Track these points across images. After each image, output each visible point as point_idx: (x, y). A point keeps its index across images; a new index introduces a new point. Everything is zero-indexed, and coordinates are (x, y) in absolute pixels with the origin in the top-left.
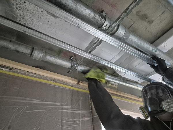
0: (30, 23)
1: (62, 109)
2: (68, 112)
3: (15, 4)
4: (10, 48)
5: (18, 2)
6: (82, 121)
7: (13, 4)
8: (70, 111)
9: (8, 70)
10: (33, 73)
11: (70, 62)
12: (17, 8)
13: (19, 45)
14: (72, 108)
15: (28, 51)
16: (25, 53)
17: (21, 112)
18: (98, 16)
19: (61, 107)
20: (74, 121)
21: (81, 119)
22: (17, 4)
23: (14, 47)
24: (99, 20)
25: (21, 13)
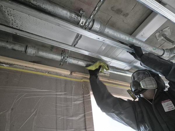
0: (21, 26)
1: (56, 95)
2: (61, 97)
3: (6, 12)
4: (8, 48)
5: (8, 10)
6: (74, 104)
7: (5, 12)
8: (64, 97)
9: (9, 66)
10: (30, 67)
11: (60, 56)
12: (8, 14)
13: (15, 44)
14: (65, 94)
15: (23, 49)
16: (20, 51)
17: (22, 98)
18: (74, 15)
19: (55, 93)
20: (67, 104)
21: (73, 103)
22: (8, 11)
23: (11, 46)
24: (76, 18)
25: (13, 18)
